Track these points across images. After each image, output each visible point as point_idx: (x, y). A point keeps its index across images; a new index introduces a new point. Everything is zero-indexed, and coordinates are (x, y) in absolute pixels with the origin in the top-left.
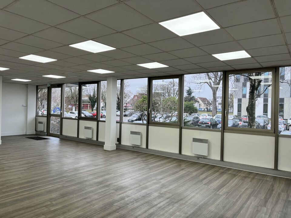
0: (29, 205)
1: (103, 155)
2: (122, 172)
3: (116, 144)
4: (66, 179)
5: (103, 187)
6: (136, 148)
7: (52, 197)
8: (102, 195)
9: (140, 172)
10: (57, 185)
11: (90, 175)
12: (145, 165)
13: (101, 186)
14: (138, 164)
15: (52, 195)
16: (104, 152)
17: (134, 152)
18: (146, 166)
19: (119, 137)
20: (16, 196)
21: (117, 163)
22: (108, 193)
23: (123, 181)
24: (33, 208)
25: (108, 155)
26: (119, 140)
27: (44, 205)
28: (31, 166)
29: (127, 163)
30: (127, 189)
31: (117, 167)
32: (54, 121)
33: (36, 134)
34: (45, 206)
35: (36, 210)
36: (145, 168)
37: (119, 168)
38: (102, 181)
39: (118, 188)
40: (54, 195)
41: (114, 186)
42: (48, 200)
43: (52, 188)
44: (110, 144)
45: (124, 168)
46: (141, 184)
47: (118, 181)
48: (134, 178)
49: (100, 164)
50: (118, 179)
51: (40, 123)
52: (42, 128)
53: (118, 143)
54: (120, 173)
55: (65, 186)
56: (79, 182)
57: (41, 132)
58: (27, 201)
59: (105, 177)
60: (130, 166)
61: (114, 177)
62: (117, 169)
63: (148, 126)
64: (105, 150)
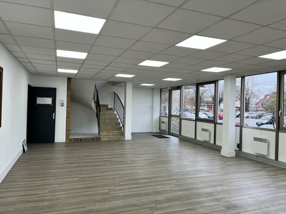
0: (137, 203)
1: (219, 161)
2: (238, 186)
3: (235, 150)
4: (175, 182)
5: (212, 200)
6: (261, 158)
7: (158, 199)
8: (209, 210)
9: (263, 190)
10: (166, 187)
11: (201, 182)
12: (271, 181)
13: (211, 198)
14: (261, 179)
15: (159, 197)
16: (221, 158)
17: (258, 162)
18: (272, 183)
19: (239, 143)
20: (129, 191)
21: (234, 173)
22: (217, 210)
23: (238, 198)
24: (138, 208)
25: (225, 162)
26: (239, 146)
27: (149, 206)
28: (148, 163)
29: (248, 175)
30: (242, 210)
31: (234, 179)
32: (175, 122)
33: (160, 133)
34: (149, 208)
35: (140, 211)
36: (270, 185)
37: (236, 180)
38: (213, 193)
39: (230, 205)
40: (160, 198)
41: (226, 202)
42: (154, 201)
43: (161, 189)
44: (228, 150)
45: (242, 181)
46: (262, 207)
47: (232, 197)
48: (254, 196)
49: (213, 171)
50: (232, 194)
51: (163, 122)
52: (164, 127)
53: (238, 149)
54: (237, 186)
55: (173, 189)
56: (187, 189)
57: (164, 131)
58: (136, 198)
59: (217, 188)
60: (251, 180)
61: (227, 190)
62: (233, 180)
63: (278, 132)
64: (223, 156)
